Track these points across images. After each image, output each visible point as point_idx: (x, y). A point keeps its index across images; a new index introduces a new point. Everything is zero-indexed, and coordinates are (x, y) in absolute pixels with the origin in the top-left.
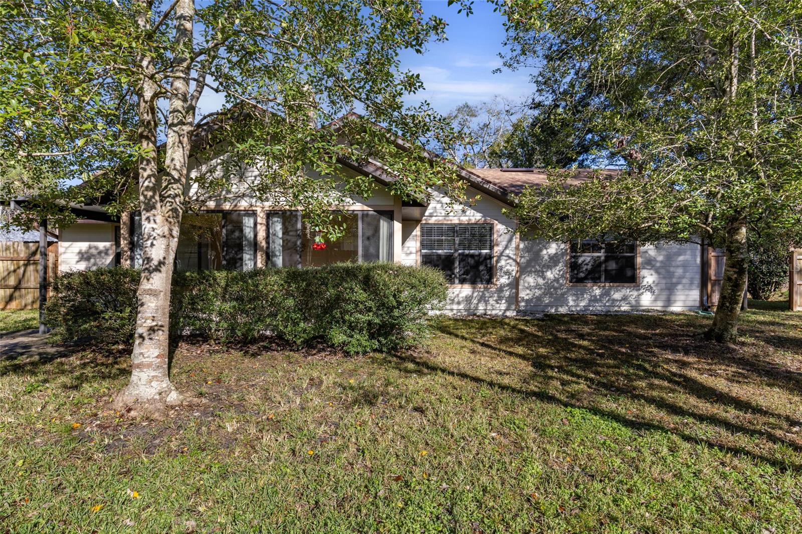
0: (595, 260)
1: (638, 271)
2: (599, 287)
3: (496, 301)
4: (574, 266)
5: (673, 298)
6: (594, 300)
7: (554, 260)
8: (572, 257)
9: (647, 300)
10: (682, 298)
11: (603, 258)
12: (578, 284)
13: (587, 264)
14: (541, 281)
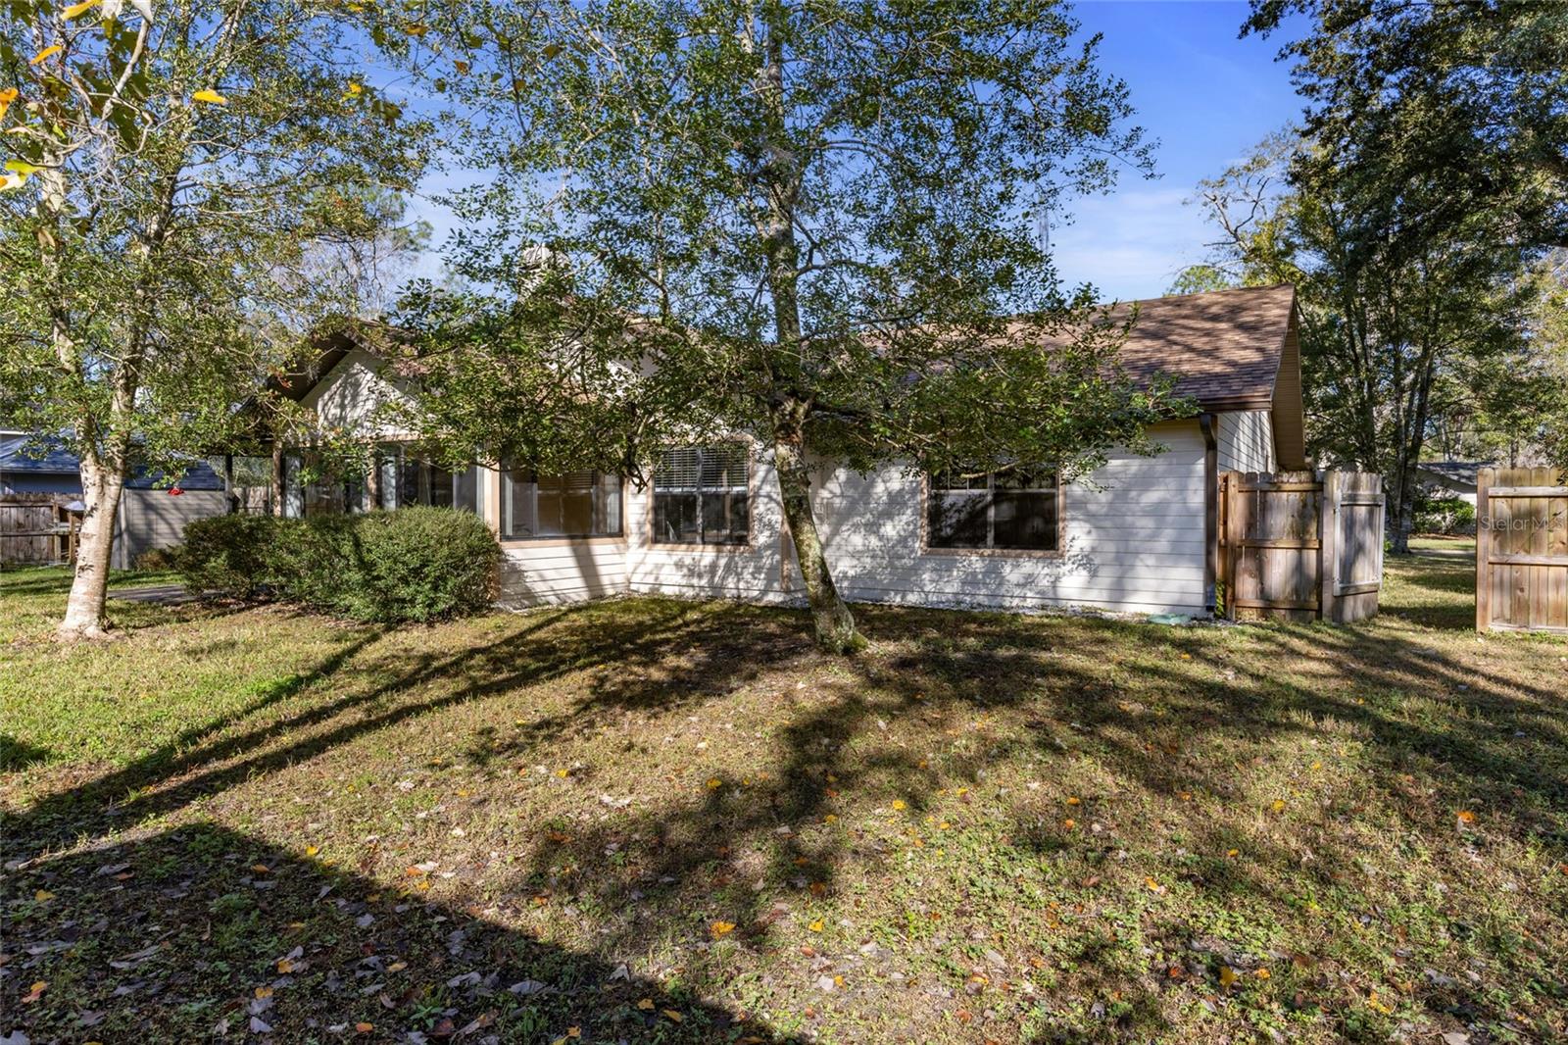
0: (973, 501)
1: (1061, 525)
2: (982, 555)
3: (752, 574)
4: (935, 515)
5: (1129, 585)
6: (971, 580)
7: (896, 502)
8: (931, 497)
9: (1075, 588)
10: (1153, 583)
11: (989, 498)
12: (942, 550)
13: (959, 511)
14: (874, 542)
